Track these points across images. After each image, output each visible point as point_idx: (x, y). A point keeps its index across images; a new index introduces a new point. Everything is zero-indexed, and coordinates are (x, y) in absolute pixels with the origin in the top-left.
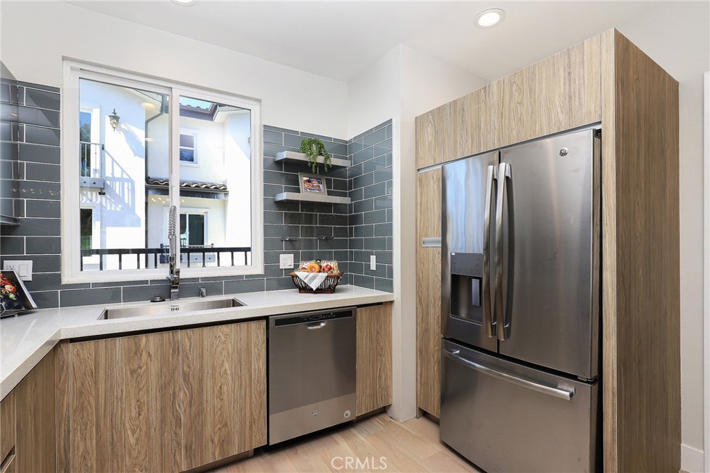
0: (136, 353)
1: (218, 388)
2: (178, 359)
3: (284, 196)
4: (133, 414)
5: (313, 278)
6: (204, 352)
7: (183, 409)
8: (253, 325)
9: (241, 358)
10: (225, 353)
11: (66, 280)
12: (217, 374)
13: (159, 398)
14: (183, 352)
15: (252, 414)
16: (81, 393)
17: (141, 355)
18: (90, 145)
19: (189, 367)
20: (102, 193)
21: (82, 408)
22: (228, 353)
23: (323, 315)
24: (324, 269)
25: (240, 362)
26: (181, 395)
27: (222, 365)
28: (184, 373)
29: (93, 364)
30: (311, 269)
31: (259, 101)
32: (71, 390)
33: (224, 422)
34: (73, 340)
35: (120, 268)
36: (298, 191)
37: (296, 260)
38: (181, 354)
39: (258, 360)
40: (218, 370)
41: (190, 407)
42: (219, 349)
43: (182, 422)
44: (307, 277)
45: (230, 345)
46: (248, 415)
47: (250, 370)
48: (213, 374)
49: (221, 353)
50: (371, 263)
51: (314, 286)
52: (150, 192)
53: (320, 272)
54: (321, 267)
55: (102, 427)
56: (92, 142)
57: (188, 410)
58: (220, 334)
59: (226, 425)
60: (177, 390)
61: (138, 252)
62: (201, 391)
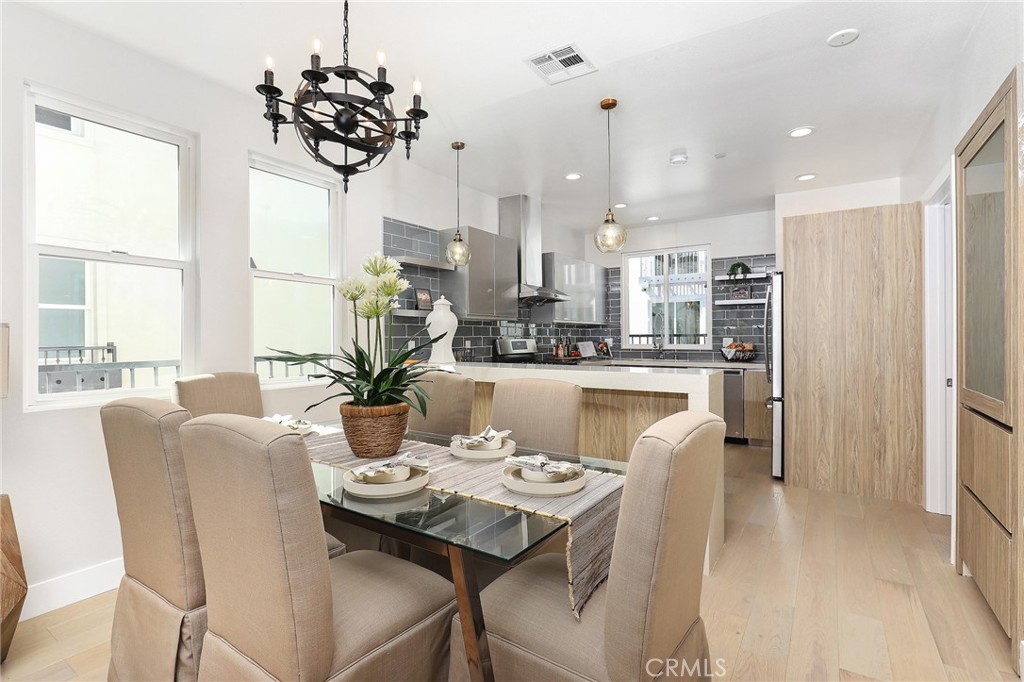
11: (623, 347)
31: (710, 244)
61: (648, 336)
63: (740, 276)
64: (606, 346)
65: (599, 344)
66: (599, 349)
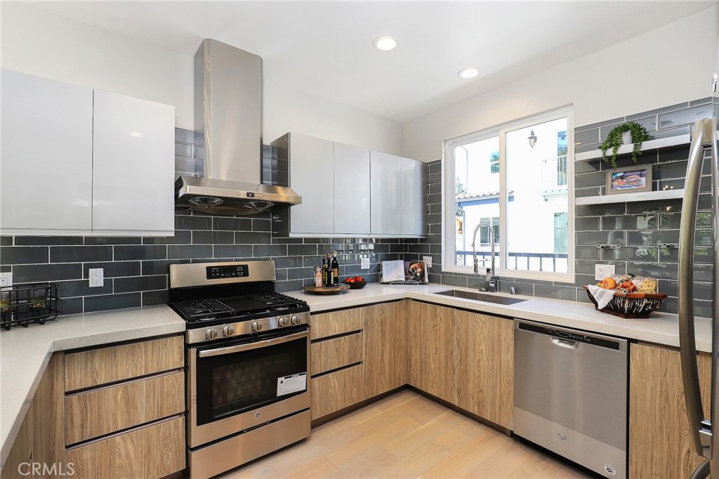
0: (435, 316)
1: (477, 360)
2: (454, 328)
4: (434, 352)
6: (469, 330)
7: (456, 363)
9: (493, 345)
10: (482, 336)
11: (444, 269)
12: (477, 350)
13: (445, 349)
14: (457, 325)
15: (501, 396)
17: (437, 318)
19: (460, 336)
22: (484, 337)
23: (573, 334)
25: (493, 348)
26: (455, 353)
27: (480, 345)
28: (457, 339)
29: (419, 314)
33: (480, 388)
37: (620, 272)
40: (477, 347)
41: (461, 363)
42: (478, 331)
43: (456, 371)
44: (596, 291)
45: (485, 331)
47: (500, 357)
48: (474, 348)
49: (479, 335)
51: (602, 303)
55: (422, 351)
57: (459, 365)
58: (479, 320)
59: (482, 391)
60: (454, 349)
62: (466, 357)
63: (627, 147)
64: (422, 267)
65: (411, 264)
66: (409, 271)
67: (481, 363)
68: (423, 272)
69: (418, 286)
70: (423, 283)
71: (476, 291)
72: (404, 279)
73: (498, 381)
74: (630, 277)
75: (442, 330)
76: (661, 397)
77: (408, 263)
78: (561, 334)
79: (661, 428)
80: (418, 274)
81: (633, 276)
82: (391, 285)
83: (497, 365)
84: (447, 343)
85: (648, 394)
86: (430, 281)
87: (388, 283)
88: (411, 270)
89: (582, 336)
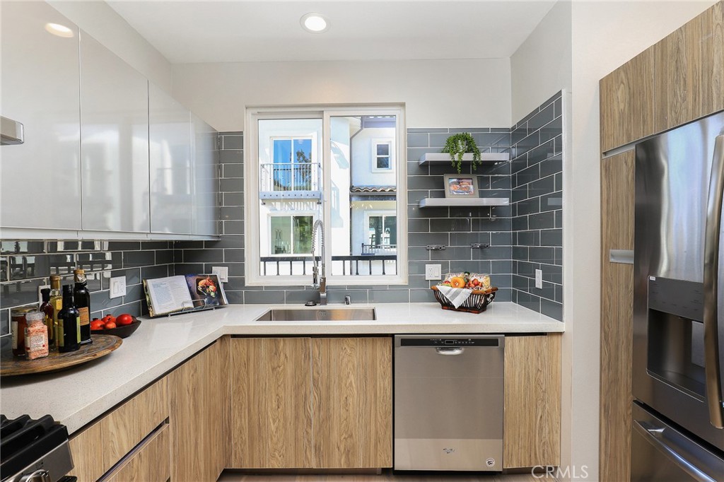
0: (276, 354)
1: (344, 398)
2: (309, 364)
3: (429, 202)
4: (274, 406)
5: (456, 294)
6: (331, 361)
7: (313, 412)
8: (379, 341)
9: (366, 374)
10: (350, 365)
11: (248, 283)
12: (343, 385)
13: (293, 396)
14: (313, 358)
15: (377, 433)
16: (238, 379)
17: (280, 356)
18: (310, 165)
19: (318, 373)
20: (319, 203)
21: (238, 392)
22: (353, 366)
23: (457, 340)
24: (469, 285)
25: (365, 377)
26: (311, 399)
27: (348, 377)
28: (314, 379)
29: (246, 356)
30: (455, 284)
31: (403, 105)
32: (232, 376)
33: (349, 432)
34: (234, 336)
35: (291, 274)
36: (443, 196)
37: (444, 271)
38: (311, 360)
39: (384, 379)
40: (344, 381)
41: (319, 411)
42: (345, 360)
43: (313, 423)
44: (449, 292)
45: (355, 359)
46: (373, 432)
47: (375, 387)
48: (339, 384)
49: (347, 365)
50: (537, 279)
51: (456, 303)
52: (353, 199)
53: (465, 287)
54: (468, 280)
55: (252, 411)
56: (312, 162)
57: (317, 413)
58: (346, 346)
59: (351, 436)
60: (308, 392)
62: (328, 398)
64: (215, 282)
65: (198, 281)
66: (198, 291)
67: (350, 400)
68: (218, 289)
69: (214, 311)
70: (221, 306)
71: (301, 307)
72: (192, 306)
73: (373, 416)
74: (467, 274)
75: (289, 371)
76: (525, 379)
77: (193, 280)
78: (447, 342)
79: (525, 406)
80: (212, 294)
81: (469, 274)
82: (170, 318)
83: (371, 396)
84: (297, 388)
85: (517, 379)
86: (230, 302)
87: (166, 315)
88: (200, 289)
89: (467, 340)
